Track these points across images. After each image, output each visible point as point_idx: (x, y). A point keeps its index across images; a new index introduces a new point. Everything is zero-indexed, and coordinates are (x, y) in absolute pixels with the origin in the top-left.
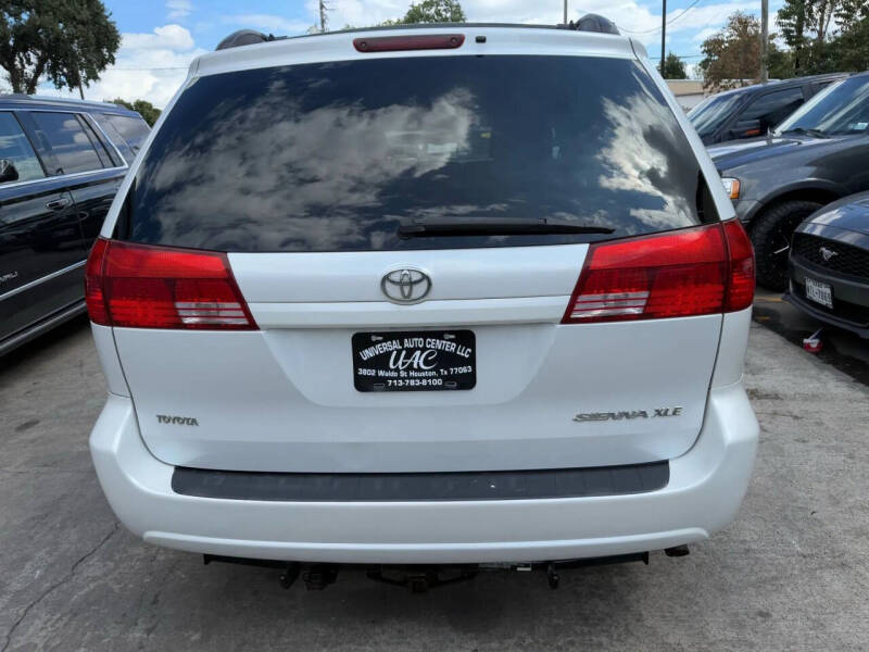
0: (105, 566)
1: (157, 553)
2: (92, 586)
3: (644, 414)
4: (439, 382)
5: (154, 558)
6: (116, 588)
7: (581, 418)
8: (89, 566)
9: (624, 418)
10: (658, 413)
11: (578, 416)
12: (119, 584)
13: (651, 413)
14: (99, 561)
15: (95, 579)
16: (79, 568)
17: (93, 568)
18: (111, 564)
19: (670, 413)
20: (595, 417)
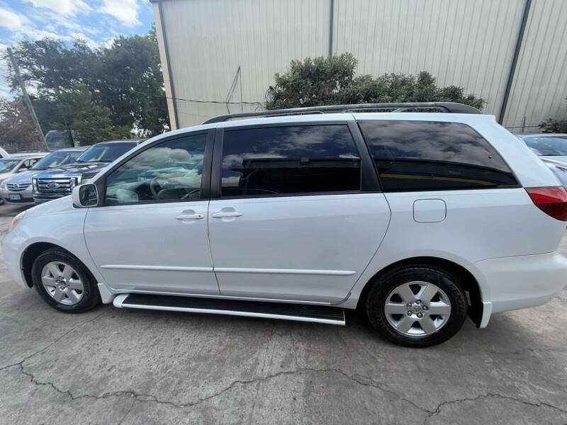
0: (520, 387)
1: (489, 363)
2: (538, 387)
5: (493, 363)
6: (527, 374)
8: (529, 397)
12: (523, 373)
14: (520, 393)
15: (533, 388)
16: (534, 402)
17: (527, 393)
18: (516, 383)
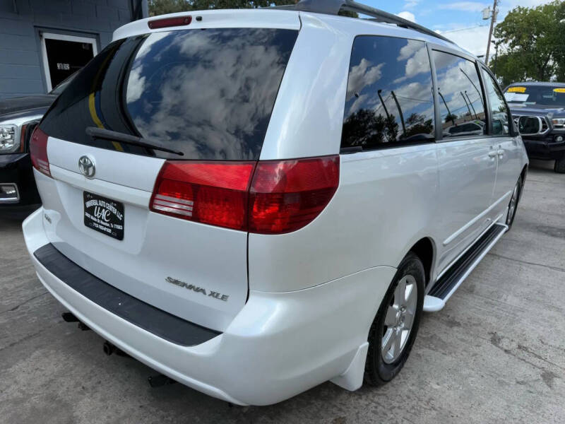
3: (203, 291)
4: (109, 231)
7: (170, 280)
9: (192, 290)
10: (212, 294)
11: (168, 278)
13: (208, 292)
19: (220, 296)
20: (176, 282)
